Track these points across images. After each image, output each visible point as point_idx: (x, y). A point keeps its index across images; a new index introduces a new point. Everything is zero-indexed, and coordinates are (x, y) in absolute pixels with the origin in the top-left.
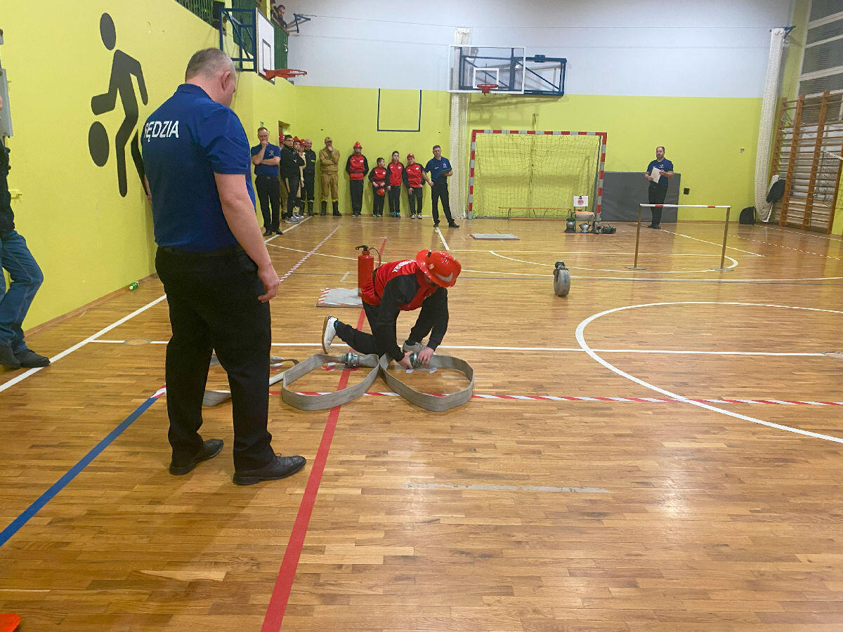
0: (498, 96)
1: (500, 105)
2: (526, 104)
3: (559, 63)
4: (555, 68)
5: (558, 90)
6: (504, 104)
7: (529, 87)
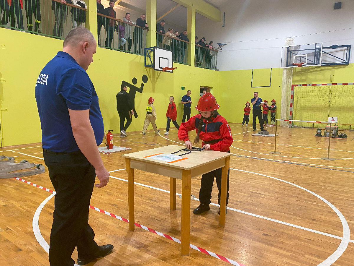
0: (310, 68)
1: (312, 72)
2: (326, 71)
3: (346, 48)
4: (344, 50)
5: (345, 62)
6: (314, 71)
7: (328, 61)
